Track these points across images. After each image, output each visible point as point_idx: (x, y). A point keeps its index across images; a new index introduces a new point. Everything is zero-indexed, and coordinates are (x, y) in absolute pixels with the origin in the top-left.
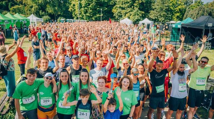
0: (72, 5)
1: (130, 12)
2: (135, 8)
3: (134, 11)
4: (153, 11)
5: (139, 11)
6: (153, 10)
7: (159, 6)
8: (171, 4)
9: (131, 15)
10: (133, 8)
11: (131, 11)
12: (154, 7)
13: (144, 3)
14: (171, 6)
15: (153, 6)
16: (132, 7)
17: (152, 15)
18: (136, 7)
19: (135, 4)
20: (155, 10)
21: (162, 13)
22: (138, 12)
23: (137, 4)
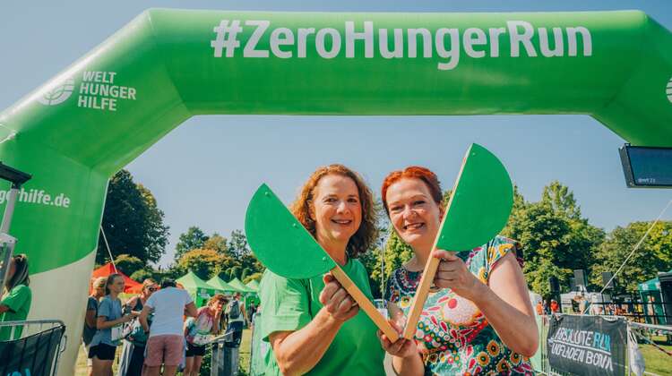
0: (378, 265)
1: (529, 271)
2: (542, 260)
3: (541, 269)
4: (599, 267)
5: (555, 268)
6: (600, 262)
7: (616, 252)
8: (657, 247)
9: (533, 280)
10: (538, 261)
11: (533, 270)
12: (599, 256)
13: (568, 246)
14: (658, 252)
15: (596, 252)
16: (535, 258)
17: (598, 278)
18: (545, 257)
19: (541, 252)
20: (606, 262)
21: (630, 269)
22: (552, 270)
23: (546, 250)
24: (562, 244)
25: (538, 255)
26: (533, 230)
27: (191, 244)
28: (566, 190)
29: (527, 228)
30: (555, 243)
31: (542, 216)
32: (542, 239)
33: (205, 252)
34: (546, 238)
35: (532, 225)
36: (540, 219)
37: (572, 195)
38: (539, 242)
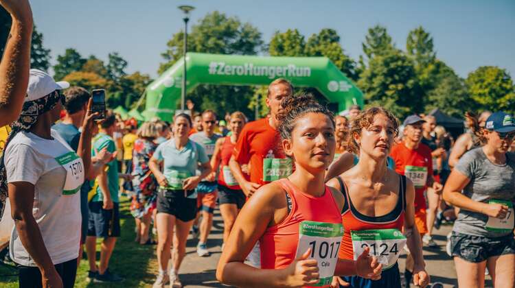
2: (389, 100)
4: (431, 107)
5: (396, 107)
6: (432, 103)
7: (445, 96)
12: (432, 98)
13: (411, 89)
16: (384, 99)
18: (391, 97)
19: (389, 93)
20: (435, 104)
22: (394, 108)
24: (407, 87)
25: (386, 96)
26: (386, 75)
27: (69, 66)
28: (427, 36)
29: (381, 73)
30: (400, 86)
31: (395, 63)
32: (392, 83)
33: (87, 75)
34: (394, 82)
35: (385, 70)
36: (392, 65)
37: (431, 40)
38: (388, 85)
